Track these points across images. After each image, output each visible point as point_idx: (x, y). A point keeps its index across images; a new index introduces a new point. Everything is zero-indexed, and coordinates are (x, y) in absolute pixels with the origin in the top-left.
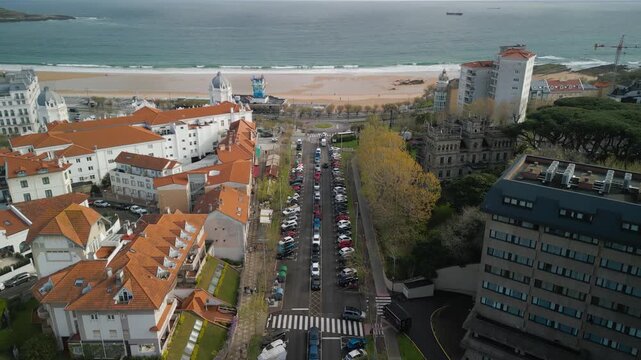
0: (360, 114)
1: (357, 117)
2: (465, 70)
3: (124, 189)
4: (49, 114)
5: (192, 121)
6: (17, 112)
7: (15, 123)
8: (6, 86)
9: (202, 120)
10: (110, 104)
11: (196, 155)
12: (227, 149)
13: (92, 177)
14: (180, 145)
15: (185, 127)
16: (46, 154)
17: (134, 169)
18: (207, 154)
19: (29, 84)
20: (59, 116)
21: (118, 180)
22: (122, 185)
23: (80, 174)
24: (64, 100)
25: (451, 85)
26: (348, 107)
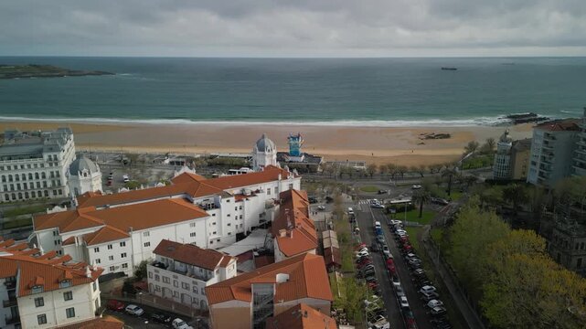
0: (406, 175)
1: (402, 179)
2: (541, 133)
3: (163, 289)
4: (81, 184)
5: (236, 191)
6: (48, 175)
7: (45, 185)
8: (40, 147)
9: (249, 189)
10: (143, 162)
11: (240, 230)
12: (288, 235)
13: (125, 265)
14: (225, 220)
15: (232, 199)
16: (73, 238)
17: (177, 264)
18: (253, 228)
19: (63, 143)
20: (92, 186)
21: (157, 277)
22: (161, 284)
23: (111, 263)
24: (98, 169)
25: (516, 146)
26: (391, 167)
